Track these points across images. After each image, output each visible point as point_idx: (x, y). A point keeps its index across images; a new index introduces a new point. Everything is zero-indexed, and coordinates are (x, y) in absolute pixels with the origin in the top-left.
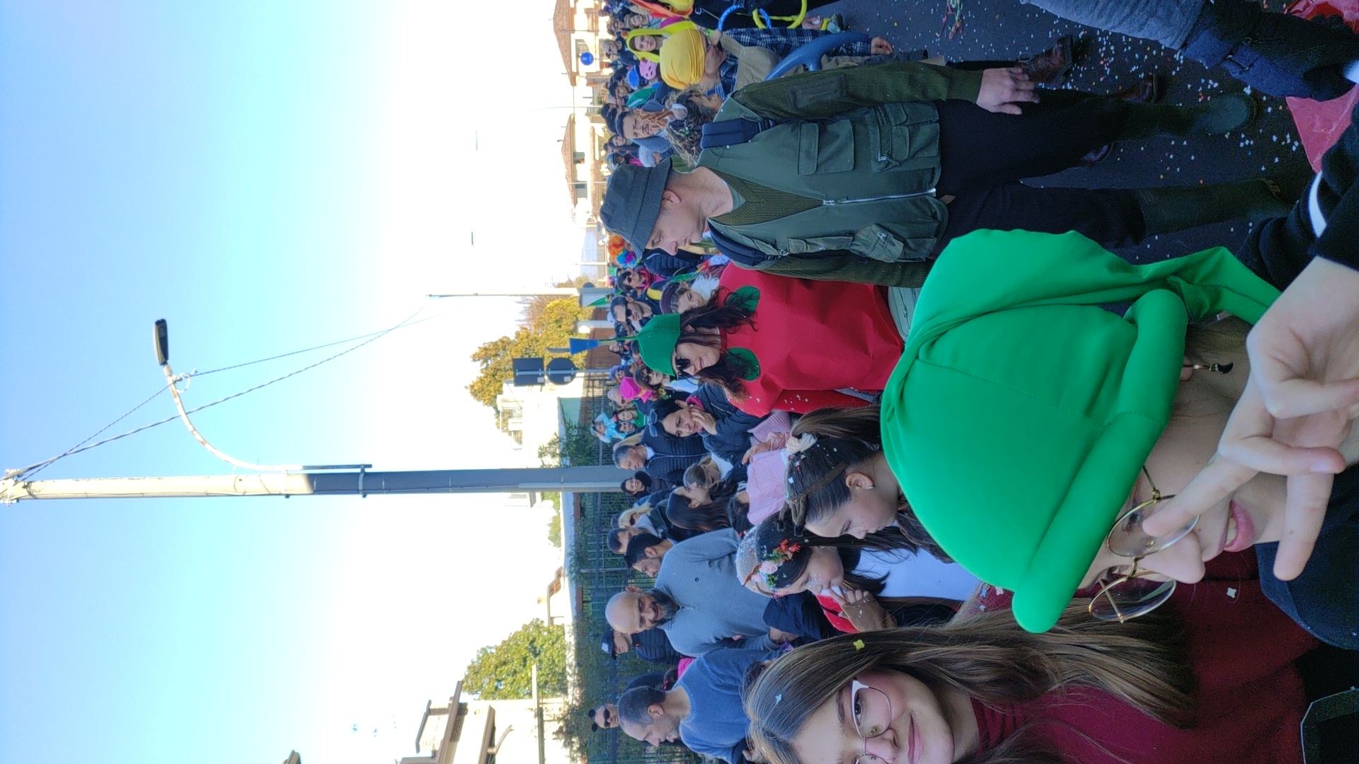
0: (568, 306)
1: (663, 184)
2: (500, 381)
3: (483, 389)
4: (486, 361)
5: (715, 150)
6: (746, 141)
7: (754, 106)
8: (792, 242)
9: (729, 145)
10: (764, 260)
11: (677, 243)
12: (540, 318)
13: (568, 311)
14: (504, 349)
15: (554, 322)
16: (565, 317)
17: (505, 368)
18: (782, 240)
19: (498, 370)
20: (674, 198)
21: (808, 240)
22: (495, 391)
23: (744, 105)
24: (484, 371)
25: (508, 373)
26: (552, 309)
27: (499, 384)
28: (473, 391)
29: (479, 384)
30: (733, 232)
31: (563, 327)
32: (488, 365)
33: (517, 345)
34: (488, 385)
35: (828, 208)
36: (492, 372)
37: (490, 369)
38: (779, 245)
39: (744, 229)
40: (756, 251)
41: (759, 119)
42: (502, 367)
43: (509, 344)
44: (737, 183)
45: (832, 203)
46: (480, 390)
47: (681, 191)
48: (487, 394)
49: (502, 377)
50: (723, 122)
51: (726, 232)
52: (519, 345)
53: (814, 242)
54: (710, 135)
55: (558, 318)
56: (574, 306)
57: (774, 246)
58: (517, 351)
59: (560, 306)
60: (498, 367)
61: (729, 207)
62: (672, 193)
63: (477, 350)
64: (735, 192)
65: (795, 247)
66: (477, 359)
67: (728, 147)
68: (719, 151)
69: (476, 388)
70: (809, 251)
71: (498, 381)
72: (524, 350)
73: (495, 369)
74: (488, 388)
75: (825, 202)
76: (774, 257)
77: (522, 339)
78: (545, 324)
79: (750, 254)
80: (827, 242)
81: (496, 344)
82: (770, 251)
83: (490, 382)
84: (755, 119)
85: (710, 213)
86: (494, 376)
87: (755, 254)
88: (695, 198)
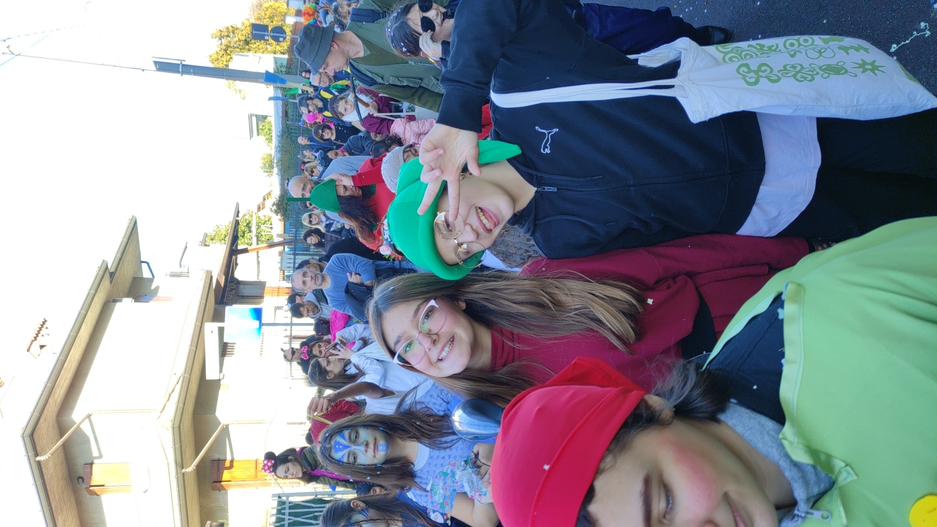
0: (278, 8)
1: (331, 39)
2: (230, 55)
3: (218, 59)
4: (220, 39)
5: (357, 23)
6: (374, 22)
7: (379, 4)
8: (391, 78)
9: (365, 22)
10: (375, 84)
11: (335, 69)
12: (259, 14)
13: (278, 11)
14: (233, 32)
15: (268, 18)
16: (276, 15)
17: (233, 46)
18: (386, 76)
19: (229, 47)
20: (336, 46)
21: (399, 78)
22: (227, 61)
23: (374, 2)
24: (219, 46)
25: (235, 49)
26: (267, 9)
27: (229, 56)
28: (211, 60)
29: (216, 55)
30: (362, 67)
31: (274, 22)
32: (222, 42)
33: (242, 31)
34: (221, 57)
35: (411, 65)
36: (225, 47)
37: (223, 46)
38: (384, 79)
39: (368, 67)
40: (372, 79)
41: (381, 11)
42: (232, 45)
43: (237, 29)
44: (366, 43)
45: (413, 63)
46: (216, 59)
47: (339, 42)
48: (221, 62)
49: (231, 52)
50: (362, 9)
51: (358, 66)
52: (244, 31)
53: (402, 80)
54: (355, 15)
55: (271, 15)
56: (283, 8)
57: (382, 79)
58: (242, 35)
59: (273, 7)
60: (229, 45)
61: (361, 54)
62: (335, 44)
63: (215, 32)
64: (366, 48)
65: (392, 80)
66: (214, 37)
67: (364, 23)
68: (359, 24)
69: (213, 57)
70: (399, 84)
71: (228, 55)
72: (247, 35)
73: (227, 45)
74: (222, 59)
75: (410, 62)
76: (380, 84)
77: (246, 27)
78: (262, 18)
79: (369, 80)
80: (408, 81)
81: (228, 28)
82: (379, 80)
83: (223, 55)
84: (379, 11)
85: (352, 55)
86: (225, 50)
87: (371, 80)
88: (347, 48)
